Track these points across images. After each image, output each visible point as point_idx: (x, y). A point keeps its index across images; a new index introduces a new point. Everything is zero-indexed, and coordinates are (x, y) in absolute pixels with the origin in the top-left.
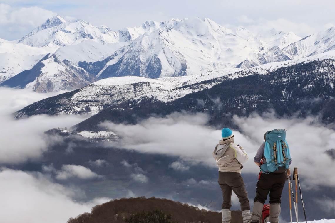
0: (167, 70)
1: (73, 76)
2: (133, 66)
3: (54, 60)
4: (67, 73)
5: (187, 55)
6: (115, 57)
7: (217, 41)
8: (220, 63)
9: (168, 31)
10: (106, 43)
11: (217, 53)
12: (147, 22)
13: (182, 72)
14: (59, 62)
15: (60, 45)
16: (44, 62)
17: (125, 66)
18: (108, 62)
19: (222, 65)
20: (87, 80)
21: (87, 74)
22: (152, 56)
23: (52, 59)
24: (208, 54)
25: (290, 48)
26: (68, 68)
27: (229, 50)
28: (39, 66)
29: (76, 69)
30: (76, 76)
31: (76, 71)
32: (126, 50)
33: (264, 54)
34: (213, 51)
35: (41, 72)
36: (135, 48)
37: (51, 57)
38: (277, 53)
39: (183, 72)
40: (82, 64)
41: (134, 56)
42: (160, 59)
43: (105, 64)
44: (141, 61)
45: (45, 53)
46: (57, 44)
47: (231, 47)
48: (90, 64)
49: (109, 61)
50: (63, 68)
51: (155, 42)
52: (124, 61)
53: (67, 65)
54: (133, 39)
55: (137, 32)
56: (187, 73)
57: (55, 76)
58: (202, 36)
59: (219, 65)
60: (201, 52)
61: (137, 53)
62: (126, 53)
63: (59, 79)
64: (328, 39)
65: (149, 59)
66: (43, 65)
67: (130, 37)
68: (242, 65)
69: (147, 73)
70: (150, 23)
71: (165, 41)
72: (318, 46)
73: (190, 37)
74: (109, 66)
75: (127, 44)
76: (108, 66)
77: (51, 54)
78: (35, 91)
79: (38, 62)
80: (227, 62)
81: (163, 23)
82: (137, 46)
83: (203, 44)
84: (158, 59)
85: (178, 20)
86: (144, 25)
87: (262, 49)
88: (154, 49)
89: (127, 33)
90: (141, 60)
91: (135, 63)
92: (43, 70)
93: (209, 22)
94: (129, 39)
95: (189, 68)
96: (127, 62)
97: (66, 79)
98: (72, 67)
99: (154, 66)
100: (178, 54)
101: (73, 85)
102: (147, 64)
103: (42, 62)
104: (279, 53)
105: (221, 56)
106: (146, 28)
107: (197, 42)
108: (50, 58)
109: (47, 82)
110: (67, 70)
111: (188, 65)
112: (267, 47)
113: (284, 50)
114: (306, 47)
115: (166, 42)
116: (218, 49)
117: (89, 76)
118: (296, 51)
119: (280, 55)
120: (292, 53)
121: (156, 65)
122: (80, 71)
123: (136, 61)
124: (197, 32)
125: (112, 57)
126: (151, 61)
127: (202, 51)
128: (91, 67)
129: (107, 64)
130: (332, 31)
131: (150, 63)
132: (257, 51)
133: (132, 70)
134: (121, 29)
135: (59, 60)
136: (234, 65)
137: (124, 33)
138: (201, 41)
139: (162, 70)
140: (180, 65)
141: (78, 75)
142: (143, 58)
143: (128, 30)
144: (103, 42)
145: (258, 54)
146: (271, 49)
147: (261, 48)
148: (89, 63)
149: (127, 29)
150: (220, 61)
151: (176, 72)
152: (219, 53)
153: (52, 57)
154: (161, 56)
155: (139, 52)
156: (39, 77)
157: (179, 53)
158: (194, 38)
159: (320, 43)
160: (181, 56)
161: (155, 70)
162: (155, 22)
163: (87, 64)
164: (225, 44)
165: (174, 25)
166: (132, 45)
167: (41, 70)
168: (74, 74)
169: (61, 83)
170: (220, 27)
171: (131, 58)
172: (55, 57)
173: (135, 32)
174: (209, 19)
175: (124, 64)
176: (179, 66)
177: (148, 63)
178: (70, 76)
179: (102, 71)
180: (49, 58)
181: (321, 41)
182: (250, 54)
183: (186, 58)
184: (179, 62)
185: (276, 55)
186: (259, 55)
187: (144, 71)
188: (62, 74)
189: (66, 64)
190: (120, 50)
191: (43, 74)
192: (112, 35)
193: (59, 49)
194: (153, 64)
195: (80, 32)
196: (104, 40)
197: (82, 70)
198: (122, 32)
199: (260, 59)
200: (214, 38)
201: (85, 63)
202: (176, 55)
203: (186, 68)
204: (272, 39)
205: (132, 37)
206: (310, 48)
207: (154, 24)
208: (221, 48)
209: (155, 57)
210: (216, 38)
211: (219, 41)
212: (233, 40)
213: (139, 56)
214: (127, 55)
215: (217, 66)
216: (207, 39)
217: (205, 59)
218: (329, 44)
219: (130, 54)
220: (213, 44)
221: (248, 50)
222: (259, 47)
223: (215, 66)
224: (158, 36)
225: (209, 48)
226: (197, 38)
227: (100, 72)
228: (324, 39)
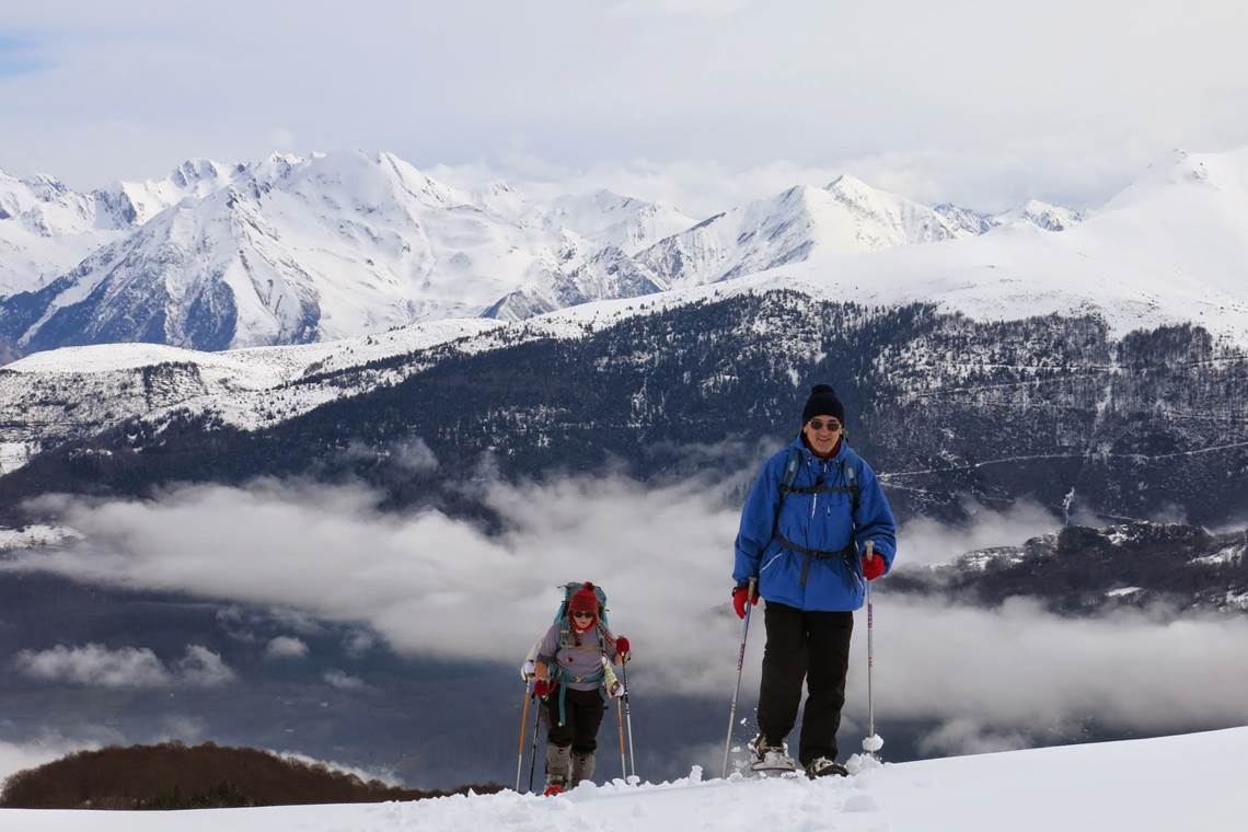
0: (254, 324)
2: (143, 310)
5: (322, 276)
6: (80, 280)
7: (420, 230)
8: (431, 301)
9: (258, 195)
10: (50, 232)
11: (420, 268)
12: (188, 165)
13: (304, 330)
17: (115, 310)
18: (59, 297)
19: (435, 307)
22: (204, 275)
24: (391, 271)
25: (658, 253)
27: (460, 261)
32: (120, 257)
33: (575, 274)
34: (406, 261)
36: (148, 250)
38: (615, 269)
39: (308, 329)
41: (146, 275)
42: (231, 286)
43: (49, 303)
44: (168, 294)
47: (466, 250)
49: (61, 292)
51: (215, 232)
52: (113, 292)
54: (141, 220)
55: (156, 197)
56: (321, 333)
58: (371, 211)
59: (427, 308)
60: (368, 266)
61: (155, 267)
62: (120, 264)
64: (783, 226)
65: (196, 286)
67: (130, 214)
68: (502, 308)
69: (187, 332)
70: (198, 169)
71: (247, 227)
72: (749, 246)
73: (333, 215)
74: (62, 310)
75: (122, 235)
76: (57, 309)
80: (454, 299)
81: (241, 168)
82: (155, 242)
83: (374, 239)
84: (227, 286)
85: (292, 160)
86: (180, 173)
87: (569, 256)
88: (211, 255)
89: (124, 200)
90: (170, 289)
91: (147, 301)
93: (395, 167)
94: (129, 221)
95: (329, 317)
96: (123, 297)
99: (212, 311)
100: (291, 270)
102: (188, 304)
104: (624, 271)
105: (433, 279)
106: (184, 183)
107: (356, 234)
111: (323, 308)
112: (583, 248)
113: (639, 259)
114: (711, 251)
115: (253, 232)
116: (422, 256)
118: (678, 264)
119: (627, 277)
120: (666, 271)
121: (219, 308)
123: (153, 293)
124: (355, 200)
125: (70, 279)
126: (201, 295)
127: (369, 261)
129: (54, 302)
130: (793, 198)
131: (198, 301)
132: (551, 261)
133: (139, 324)
134: (103, 184)
136: (477, 308)
137: (111, 199)
138: (367, 230)
139: (239, 326)
140: (298, 306)
142: (174, 283)
143: (126, 191)
144: (43, 228)
145: (555, 273)
146: (597, 256)
147: (565, 252)
149: (122, 188)
150: (429, 296)
151: (285, 330)
152: (426, 267)
154: (235, 278)
155: (161, 262)
157: (296, 267)
158: (345, 219)
159: (754, 238)
160: (298, 277)
161: (215, 325)
162: (216, 166)
164: (447, 240)
165: (277, 175)
166: (140, 238)
170: (429, 181)
171: (135, 281)
173: (150, 198)
174: (391, 155)
175: (112, 304)
176: (294, 311)
177: (193, 299)
179: (39, 325)
181: (759, 232)
182: (527, 273)
183: (318, 284)
184: (295, 296)
185: (615, 276)
186: (558, 277)
187: (178, 327)
190: (99, 255)
192: (72, 206)
194: (209, 301)
196: (47, 225)
198: (104, 197)
199: (563, 290)
200: (409, 219)
202: (286, 274)
203: (317, 316)
204: (602, 225)
205: (139, 213)
206: (724, 254)
207: (211, 171)
208: (432, 253)
209: (214, 280)
210: (416, 219)
211: (427, 229)
212: (472, 225)
213: (161, 277)
214: (122, 273)
215: (421, 310)
216: (389, 220)
217: (382, 286)
218: (786, 241)
219: (131, 268)
220: (406, 239)
221: (523, 258)
222: (557, 248)
223: (413, 311)
224: (224, 212)
225: (396, 251)
226: (356, 218)
227: (32, 327)
228: (769, 226)
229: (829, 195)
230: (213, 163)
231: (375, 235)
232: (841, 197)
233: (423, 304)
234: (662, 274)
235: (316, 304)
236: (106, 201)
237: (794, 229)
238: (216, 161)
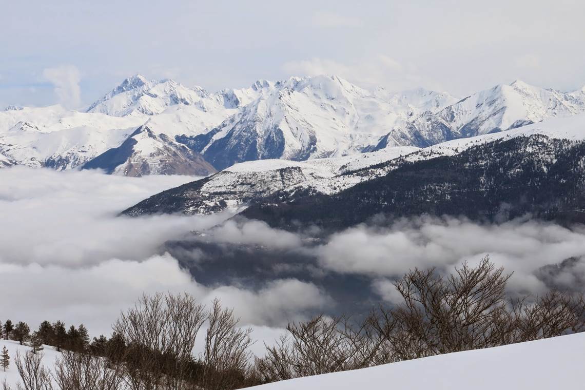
0: (291, 145)
1: (174, 155)
2: (247, 140)
3: (149, 134)
4: (166, 151)
5: (317, 125)
6: (222, 129)
7: (353, 106)
8: (359, 134)
9: (289, 94)
10: (206, 110)
11: (353, 121)
12: (258, 82)
13: (311, 147)
14: (154, 137)
15: (146, 113)
16: (136, 137)
17: (237, 141)
18: (215, 136)
19: (361, 136)
20: (191, 160)
21: (190, 152)
22: (271, 126)
23: (146, 133)
24: (342, 122)
25: (445, 113)
26: (167, 144)
27: (369, 118)
28: (129, 143)
29: (177, 146)
30: (178, 155)
31: (175, 148)
32: (237, 120)
33: (414, 122)
34: (347, 119)
35: (134, 151)
36: (248, 117)
37: (144, 130)
38: (429, 119)
39: (312, 146)
40: (180, 139)
41: (248, 127)
42: (282, 130)
43: (211, 138)
44: (257, 134)
45: (136, 126)
46: (143, 112)
47: (371, 114)
48: (191, 138)
49: (215, 134)
50: (160, 145)
51: (274, 109)
52: (235, 134)
53: (165, 140)
54: (243, 104)
55: (246, 95)
56: (317, 148)
57: (152, 155)
58: (333, 99)
59: (358, 136)
60: (333, 120)
61: (252, 123)
62: (238, 122)
63: (157, 159)
64: (494, 101)
65: (268, 130)
66: (136, 142)
67: (237, 102)
68: (389, 136)
69: (265, 148)
70: (262, 84)
71: (287, 107)
72: (481, 109)
73: (318, 101)
74: (216, 141)
75: (235, 111)
76: (214, 140)
77: (144, 127)
78: (126, 176)
79: (127, 137)
80: (368, 133)
81: (278, 83)
82: (251, 114)
83: (334, 110)
84: (280, 130)
85: (298, 79)
86: (255, 85)
87: (411, 115)
88: (273, 118)
89: (234, 97)
90: (258, 132)
91: (249, 136)
92: (136, 148)
93: (339, 81)
94: (237, 105)
95: (320, 141)
96: (240, 135)
97: (166, 160)
98: (171, 143)
99: (275, 140)
100: (304, 123)
101: (175, 167)
102: (265, 137)
103: (133, 137)
104: (433, 120)
105: (359, 126)
106: (256, 89)
107: (327, 108)
108: (143, 133)
109: (142, 163)
110: (165, 147)
111: (318, 138)
112: (417, 112)
113: (438, 115)
114: (465, 111)
115: (289, 109)
116: (354, 116)
117: (194, 154)
118: (453, 117)
119: (434, 123)
120: (448, 119)
121: (278, 139)
122: (181, 148)
123: (251, 134)
124: (326, 95)
125: (218, 129)
126: (270, 134)
127: (334, 119)
128: (192, 142)
129: (213, 138)
130: (497, 90)
131: (269, 136)
132: (404, 117)
133: (246, 146)
134: (227, 91)
135: (154, 134)
136: (377, 137)
137: (229, 97)
138: (332, 106)
139: (286, 145)
140: (308, 137)
141: (179, 153)
142: (259, 129)
143: (235, 93)
144: (204, 108)
145: (407, 122)
146: (422, 115)
147: (410, 113)
148: (189, 137)
149: (233, 92)
150: (358, 132)
151: (304, 147)
152: (356, 120)
153: (146, 131)
154: (283, 127)
155: (255, 121)
156: (131, 157)
157: (306, 122)
158: (323, 102)
159: (483, 106)
160: (307, 126)
161: (276, 146)
162: (269, 82)
163: (187, 138)
164: (363, 110)
165: (293, 85)
166: (245, 112)
167: (133, 147)
168: (174, 152)
169: (159, 165)
170: (353, 86)
171: (244, 129)
172: (149, 130)
174: (339, 78)
175: (236, 138)
176: (307, 140)
177: (267, 136)
178: (170, 155)
179: (207, 147)
180: (141, 132)
181: (484, 104)
182: (396, 122)
183: (315, 129)
184: (307, 134)
185: (430, 122)
186: (408, 123)
187: (262, 146)
188: (159, 152)
189: (162, 139)
190: (229, 119)
191: (136, 153)
192: (214, 99)
193: (150, 119)
194: (273, 136)
195: (171, 96)
196: (205, 106)
197: (183, 147)
198: (226, 96)
199: (410, 128)
200: (348, 102)
201: (183, 136)
202: (302, 125)
203: (315, 141)
204: (422, 102)
205: (240, 101)
206: (471, 112)
207: (267, 85)
208: (358, 114)
209: (275, 128)
210: (351, 101)
211: (355, 105)
212: (373, 103)
213: (254, 127)
214: (239, 126)
215: (355, 138)
216: (340, 103)
217: (340, 129)
218: (495, 107)
219: (242, 124)
220: (347, 110)
221: (394, 116)
222: (406, 112)
223: (352, 138)
224: (278, 101)
225: (343, 115)
226: (326, 101)
227: (205, 148)
228: (489, 100)
229: (512, 88)
230: (267, 81)
231: (335, 109)
232: (516, 89)
233: (356, 136)
234: (447, 121)
235: (315, 136)
236: (227, 97)
237: (499, 101)
238: (269, 80)
